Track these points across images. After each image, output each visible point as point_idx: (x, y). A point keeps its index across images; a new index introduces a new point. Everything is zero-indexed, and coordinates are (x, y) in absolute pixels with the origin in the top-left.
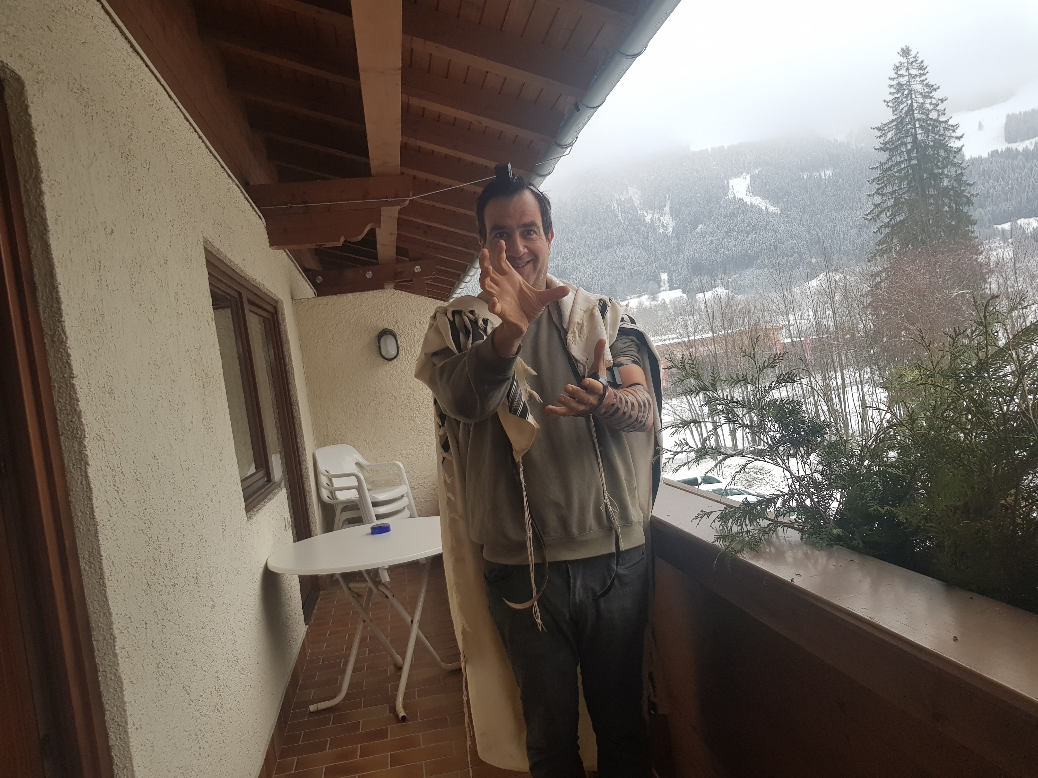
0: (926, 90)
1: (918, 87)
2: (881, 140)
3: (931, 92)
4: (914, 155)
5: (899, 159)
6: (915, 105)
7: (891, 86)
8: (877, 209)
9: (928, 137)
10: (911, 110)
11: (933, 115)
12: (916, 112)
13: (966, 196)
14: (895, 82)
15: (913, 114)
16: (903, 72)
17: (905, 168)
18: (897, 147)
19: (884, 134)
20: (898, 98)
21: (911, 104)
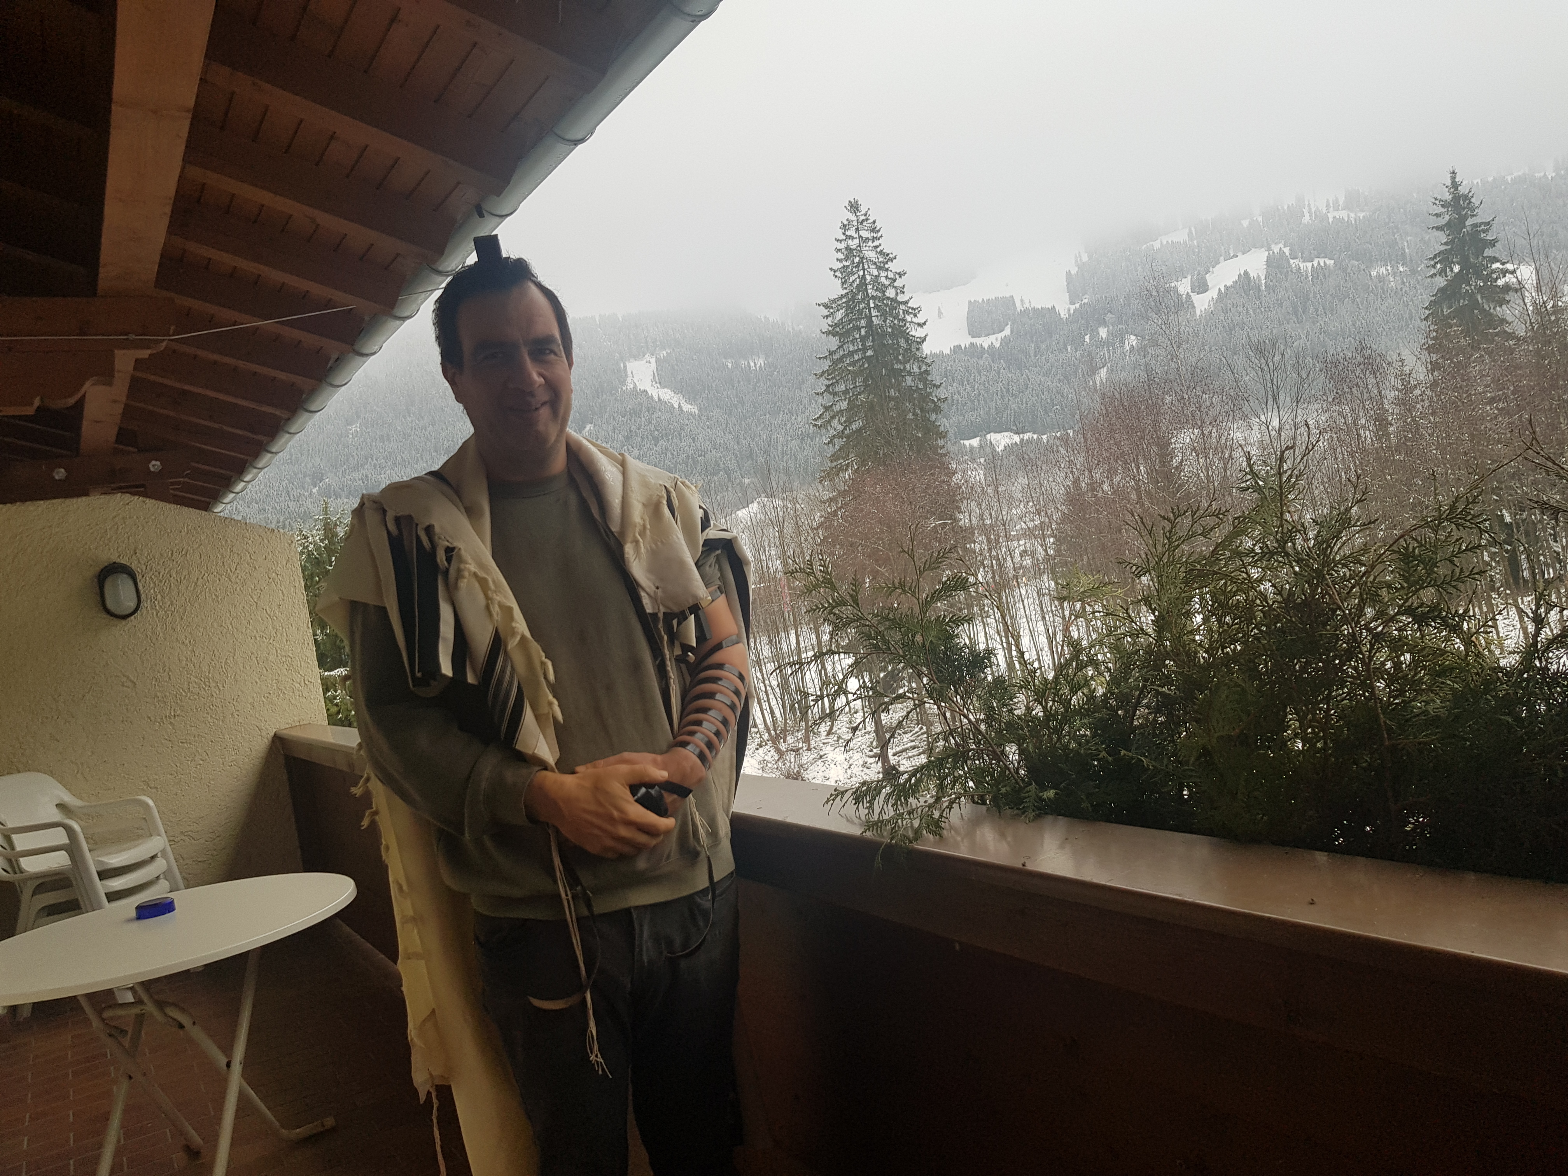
0: (881, 260)
1: (871, 255)
2: (830, 320)
3: (887, 263)
4: (870, 344)
5: (851, 348)
6: (868, 278)
7: (838, 250)
8: (828, 414)
9: (885, 321)
10: (862, 284)
11: (890, 292)
12: (870, 287)
13: (933, 402)
14: (842, 246)
15: (866, 289)
16: (852, 232)
17: (859, 360)
18: (848, 332)
19: (832, 313)
20: (847, 267)
21: (864, 276)
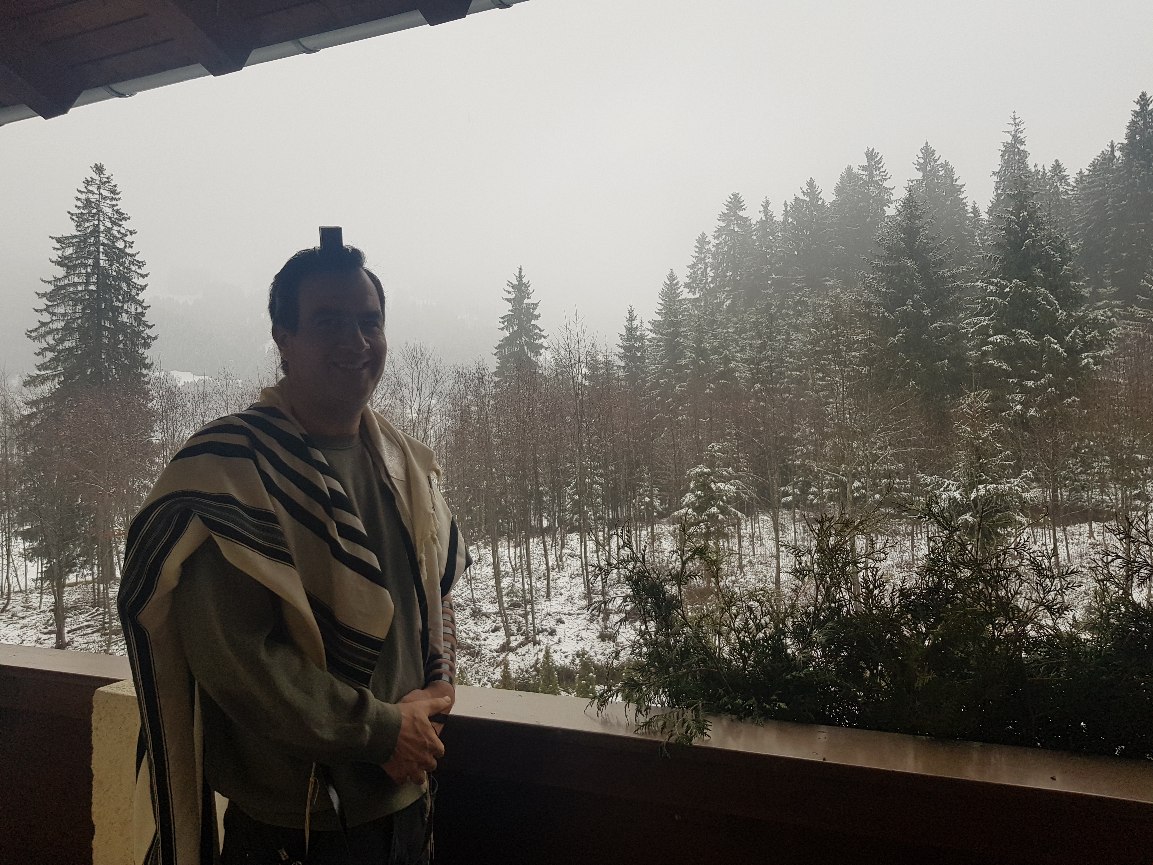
0: (116, 216)
1: (109, 211)
2: (60, 253)
3: (121, 220)
4: (94, 280)
5: (76, 280)
6: (102, 228)
7: (78, 199)
8: (44, 329)
9: (111, 265)
10: (96, 231)
11: (120, 244)
12: (102, 235)
13: (143, 338)
14: (83, 196)
15: (98, 236)
16: (93, 188)
17: (82, 291)
18: (75, 266)
19: (63, 248)
20: (84, 214)
21: (98, 225)
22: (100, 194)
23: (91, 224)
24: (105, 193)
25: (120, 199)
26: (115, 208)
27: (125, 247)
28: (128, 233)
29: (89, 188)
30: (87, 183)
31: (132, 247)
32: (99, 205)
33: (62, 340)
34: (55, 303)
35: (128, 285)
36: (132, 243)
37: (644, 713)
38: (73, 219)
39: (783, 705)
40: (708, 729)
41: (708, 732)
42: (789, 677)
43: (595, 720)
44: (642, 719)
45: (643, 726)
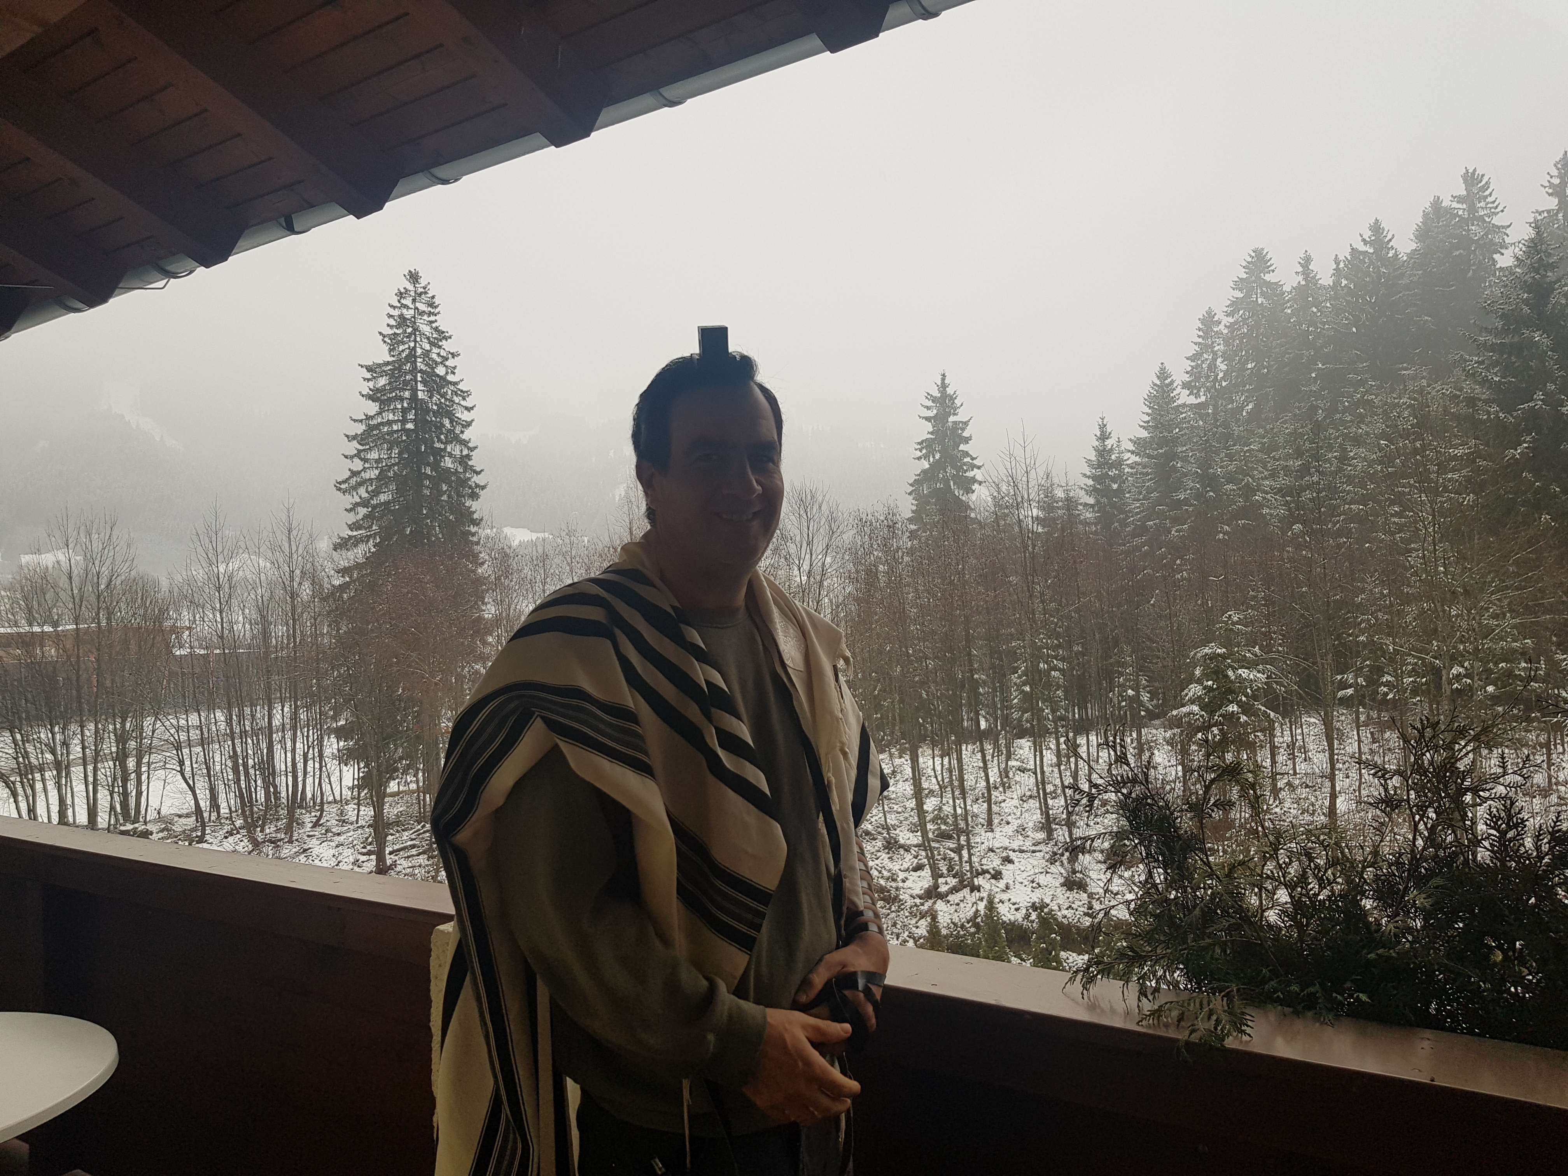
0: (435, 336)
1: (426, 329)
2: (371, 384)
3: (441, 341)
4: (411, 417)
5: (391, 417)
6: (419, 351)
7: (390, 316)
8: (355, 479)
9: (431, 397)
10: (412, 356)
11: (441, 371)
12: (419, 360)
13: (470, 487)
14: (396, 313)
15: (415, 361)
16: (408, 302)
17: (398, 431)
18: (390, 400)
19: (374, 378)
20: (398, 334)
21: (415, 347)
22: (416, 308)
23: (407, 346)
24: (422, 307)
25: (439, 313)
26: (434, 325)
27: (447, 373)
28: (450, 356)
29: (403, 301)
30: (401, 295)
31: (454, 373)
32: (415, 323)
33: (376, 493)
34: (368, 447)
35: (451, 422)
36: (455, 368)
37: (1151, 997)
38: (385, 342)
39: (1363, 997)
40: (1248, 1026)
41: (1248, 1030)
42: (1372, 956)
43: (1077, 1003)
44: (1147, 1006)
45: (1150, 1016)
